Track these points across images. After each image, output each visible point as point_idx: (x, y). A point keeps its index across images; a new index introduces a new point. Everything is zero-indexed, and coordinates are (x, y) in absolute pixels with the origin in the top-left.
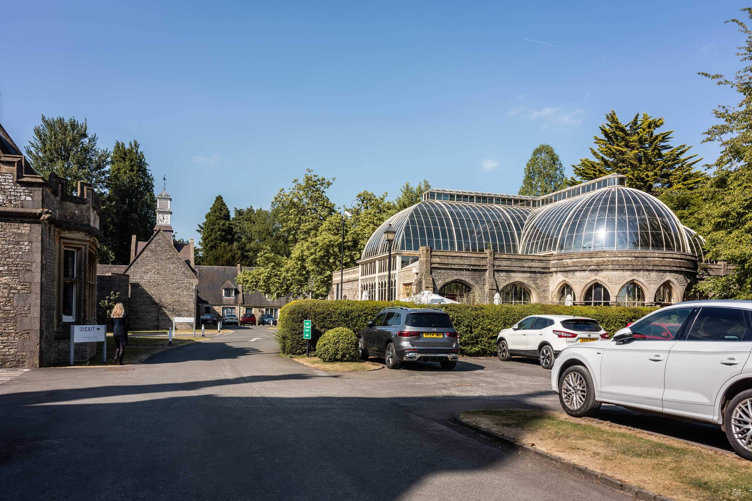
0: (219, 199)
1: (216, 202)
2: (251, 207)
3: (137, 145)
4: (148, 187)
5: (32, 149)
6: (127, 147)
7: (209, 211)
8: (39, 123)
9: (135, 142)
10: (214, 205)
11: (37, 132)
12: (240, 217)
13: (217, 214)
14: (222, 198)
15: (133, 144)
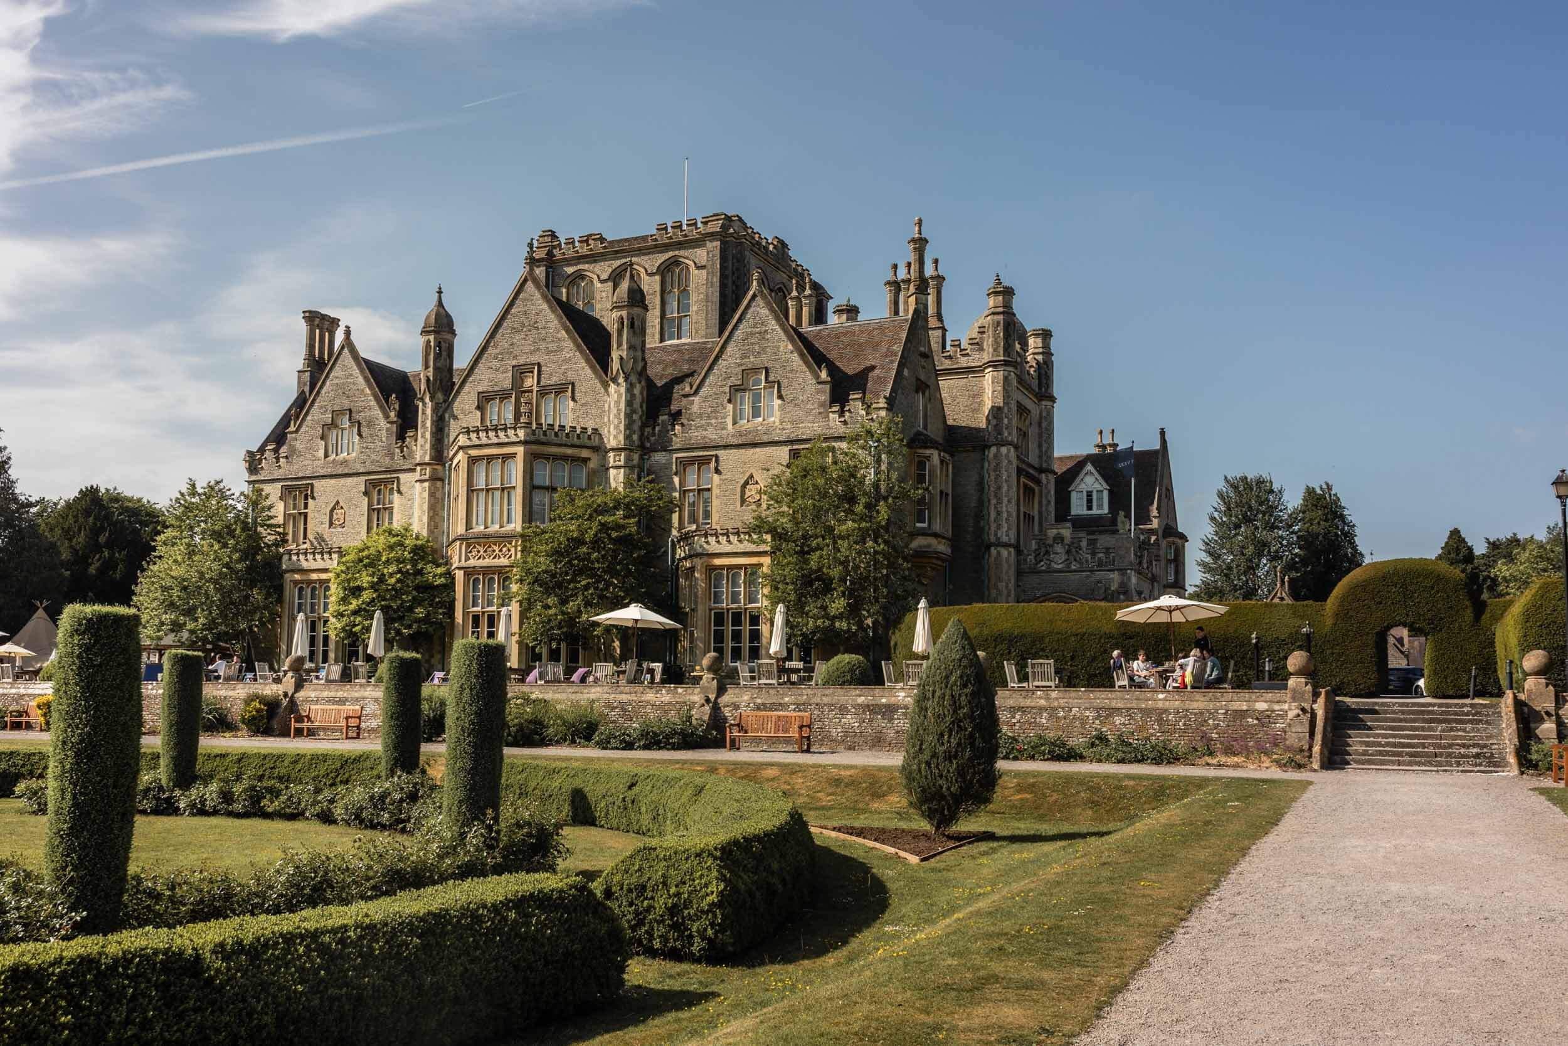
0: (1455, 533)
1: (1450, 537)
2: (1515, 534)
3: (1329, 488)
4: (1349, 537)
5: (1216, 515)
6: (1319, 491)
7: (1440, 551)
8: (1221, 485)
9: (1327, 484)
10: (1447, 543)
11: (1220, 495)
12: (1496, 552)
13: (1453, 555)
14: (1459, 532)
15: (1325, 486)
